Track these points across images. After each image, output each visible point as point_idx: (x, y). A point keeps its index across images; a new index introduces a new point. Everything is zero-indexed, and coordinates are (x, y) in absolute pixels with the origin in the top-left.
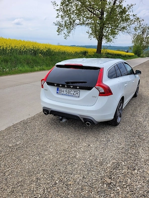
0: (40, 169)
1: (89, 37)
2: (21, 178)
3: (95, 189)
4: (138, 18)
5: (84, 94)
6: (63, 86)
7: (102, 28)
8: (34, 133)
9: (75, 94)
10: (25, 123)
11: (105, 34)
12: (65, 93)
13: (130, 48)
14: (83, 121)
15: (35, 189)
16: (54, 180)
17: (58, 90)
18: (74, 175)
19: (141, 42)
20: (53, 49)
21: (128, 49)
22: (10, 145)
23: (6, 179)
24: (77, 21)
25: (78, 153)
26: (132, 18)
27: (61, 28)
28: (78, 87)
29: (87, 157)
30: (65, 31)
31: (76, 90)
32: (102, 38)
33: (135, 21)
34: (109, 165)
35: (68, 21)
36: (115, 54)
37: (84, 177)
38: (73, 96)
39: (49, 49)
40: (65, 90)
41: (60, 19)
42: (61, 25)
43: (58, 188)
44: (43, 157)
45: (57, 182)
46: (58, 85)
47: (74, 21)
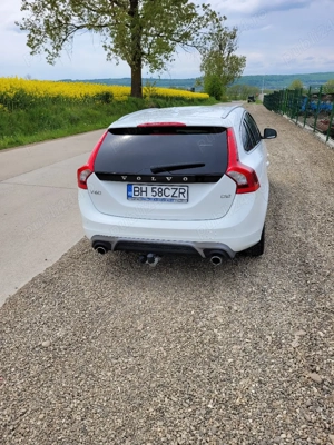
0: (153, 385)
1: (109, 58)
2: (119, 417)
3: (299, 402)
4: (214, 13)
5: (200, 193)
6: (146, 179)
7: (137, 37)
8: (86, 302)
9: (177, 194)
10: (46, 281)
11: (145, 50)
12: (150, 194)
13: (198, 81)
14: (203, 256)
15: (169, 436)
16: (200, 404)
17: (129, 190)
18: (238, 381)
19: (220, 67)
20: (30, 89)
21: (192, 85)
22: (44, 344)
23: (84, 431)
24: (75, 20)
25: (216, 331)
26: (201, 12)
27: (39, 37)
28: (185, 179)
29: (241, 335)
30: (48, 43)
31: (177, 186)
32: (140, 61)
33: (208, 20)
34: (295, 344)
35: (51, 20)
36: (172, 98)
37: (260, 382)
38: (172, 199)
39: (22, 91)
40: (149, 188)
41: (29, 14)
42: (34, 30)
43: (218, 420)
44: (143, 357)
45: (210, 406)
46: (131, 178)
47: (67, 19)
